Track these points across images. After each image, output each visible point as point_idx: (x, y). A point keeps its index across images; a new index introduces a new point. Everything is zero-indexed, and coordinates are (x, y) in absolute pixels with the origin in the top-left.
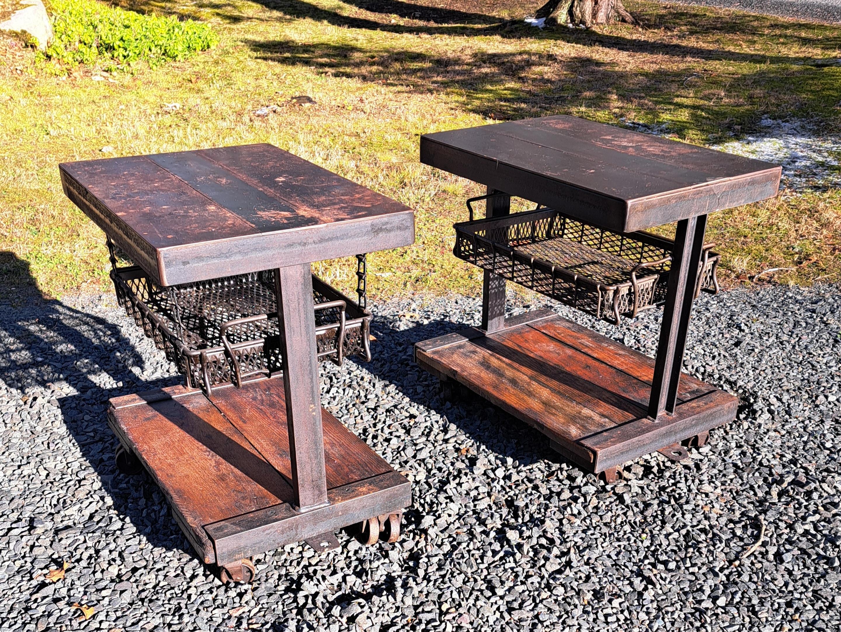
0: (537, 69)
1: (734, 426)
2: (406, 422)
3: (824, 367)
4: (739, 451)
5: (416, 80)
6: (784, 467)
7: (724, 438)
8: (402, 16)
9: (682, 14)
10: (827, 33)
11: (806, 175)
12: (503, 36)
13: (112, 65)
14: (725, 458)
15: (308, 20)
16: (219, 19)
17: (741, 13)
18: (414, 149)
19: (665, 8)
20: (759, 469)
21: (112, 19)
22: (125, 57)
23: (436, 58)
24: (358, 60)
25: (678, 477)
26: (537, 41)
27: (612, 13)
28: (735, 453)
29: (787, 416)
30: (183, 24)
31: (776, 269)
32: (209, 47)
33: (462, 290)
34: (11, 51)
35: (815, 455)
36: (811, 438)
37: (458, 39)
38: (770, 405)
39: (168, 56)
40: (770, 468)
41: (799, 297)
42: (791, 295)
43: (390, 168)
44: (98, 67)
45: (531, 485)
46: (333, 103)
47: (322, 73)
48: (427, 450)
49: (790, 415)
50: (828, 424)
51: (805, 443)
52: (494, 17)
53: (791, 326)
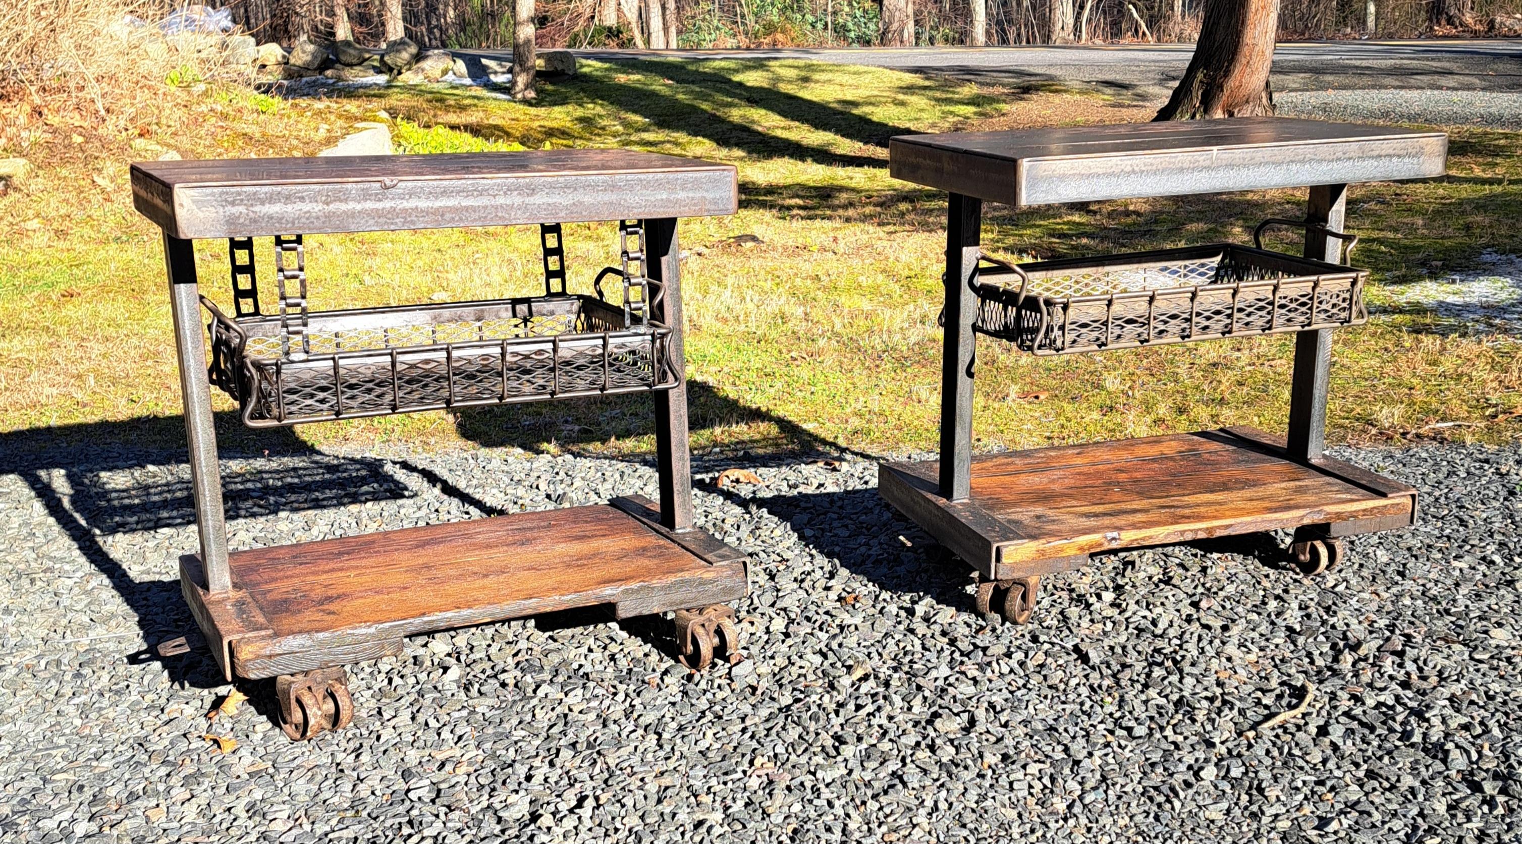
4: (1301, 613)
14: (1276, 621)
15: (786, 159)
18: (899, 294)
20: (1327, 633)
24: (846, 201)
28: (1294, 615)
31: (1451, 424)
40: (1347, 632)
42: (1464, 452)
46: (790, 243)
47: (787, 216)
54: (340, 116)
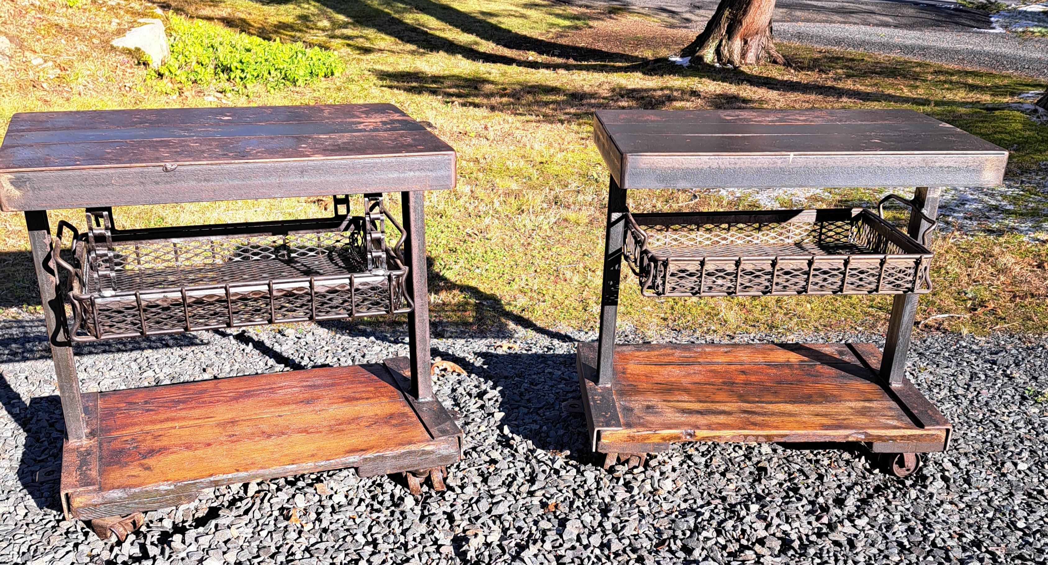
0: (678, 104)
1: (898, 494)
2: (484, 468)
3: (1011, 428)
4: (904, 527)
5: (548, 111)
6: (964, 550)
7: (886, 509)
8: (541, 53)
9: (838, 58)
10: (997, 81)
11: (977, 218)
12: (644, 73)
13: (227, 86)
14: (888, 534)
15: (442, 53)
16: (349, 50)
17: (902, 59)
18: (536, 177)
19: (820, 52)
20: (931, 551)
21: (233, 42)
22: (241, 79)
23: (571, 92)
24: (488, 92)
25: (825, 555)
26: (681, 79)
27: (763, 54)
28: (899, 528)
29: (966, 486)
30: (308, 50)
31: (946, 315)
32: (332, 74)
33: (573, 322)
34: (123, 67)
35: (1004, 536)
36: (998, 515)
37: (596, 75)
38: (943, 470)
39: (289, 80)
40: (947, 551)
41: (974, 347)
42: (964, 344)
43: (507, 194)
44: (212, 87)
45: (635, 556)
46: (455, 129)
47: (448, 102)
48: (506, 504)
49: (970, 484)
50: (1019, 498)
51: (991, 520)
52: (637, 57)
53: (967, 378)
54: (127, 12)
